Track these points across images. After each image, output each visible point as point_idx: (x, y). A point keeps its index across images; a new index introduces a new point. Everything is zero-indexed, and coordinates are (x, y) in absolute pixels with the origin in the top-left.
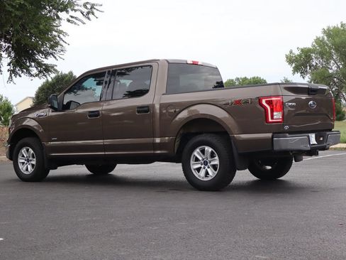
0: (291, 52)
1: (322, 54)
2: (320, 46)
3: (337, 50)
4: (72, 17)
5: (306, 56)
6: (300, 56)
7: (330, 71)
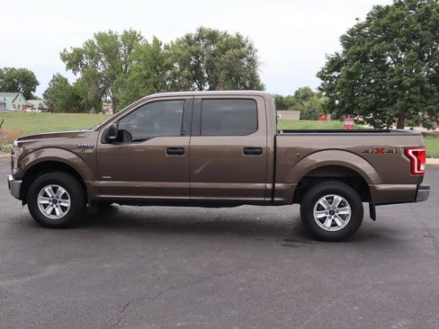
0: (65, 50)
2: (90, 48)
3: (106, 53)
5: (78, 55)
6: (73, 55)
7: (99, 71)
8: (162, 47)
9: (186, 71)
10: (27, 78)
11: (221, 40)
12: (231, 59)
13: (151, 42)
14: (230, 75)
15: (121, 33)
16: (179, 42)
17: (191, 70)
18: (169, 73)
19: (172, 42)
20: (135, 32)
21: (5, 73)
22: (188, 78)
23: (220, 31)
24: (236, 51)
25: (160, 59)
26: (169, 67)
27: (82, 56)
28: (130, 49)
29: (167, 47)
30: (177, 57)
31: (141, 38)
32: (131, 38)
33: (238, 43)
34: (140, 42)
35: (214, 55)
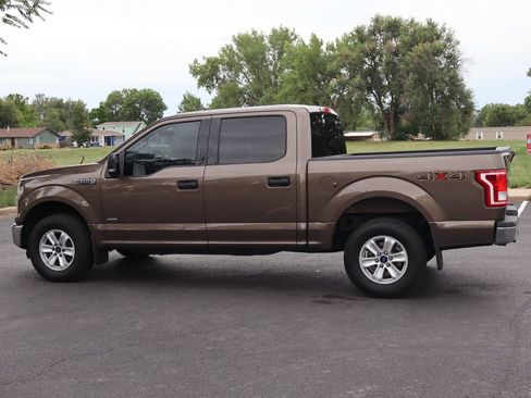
0: (196, 62)
1: (230, 66)
2: (228, 56)
3: (249, 61)
4: (8, 16)
5: (212, 67)
6: (206, 67)
7: (240, 86)
8: (324, 48)
9: (358, 79)
10: (151, 101)
11: (406, 30)
12: (420, 57)
13: (307, 42)
14: (419, 82)
15: (268, 33)
16: (347, 39)
17: (364, 76)
18: (334, 82)
19: (337, 40)
20: (287, 30)
21: (124, 96)
22: (360, 88)
23: (404, 18)
24: (427, 45)
25: (320, 64)
26: (334, 74)
27: (217, 68)
28: (281, 54)
29: (330, 47)
30: (345, 60)
31: (296, 37)
32: (282, 38)
33: (431, 34)
34: (295, 43)
35: (396, 54)
